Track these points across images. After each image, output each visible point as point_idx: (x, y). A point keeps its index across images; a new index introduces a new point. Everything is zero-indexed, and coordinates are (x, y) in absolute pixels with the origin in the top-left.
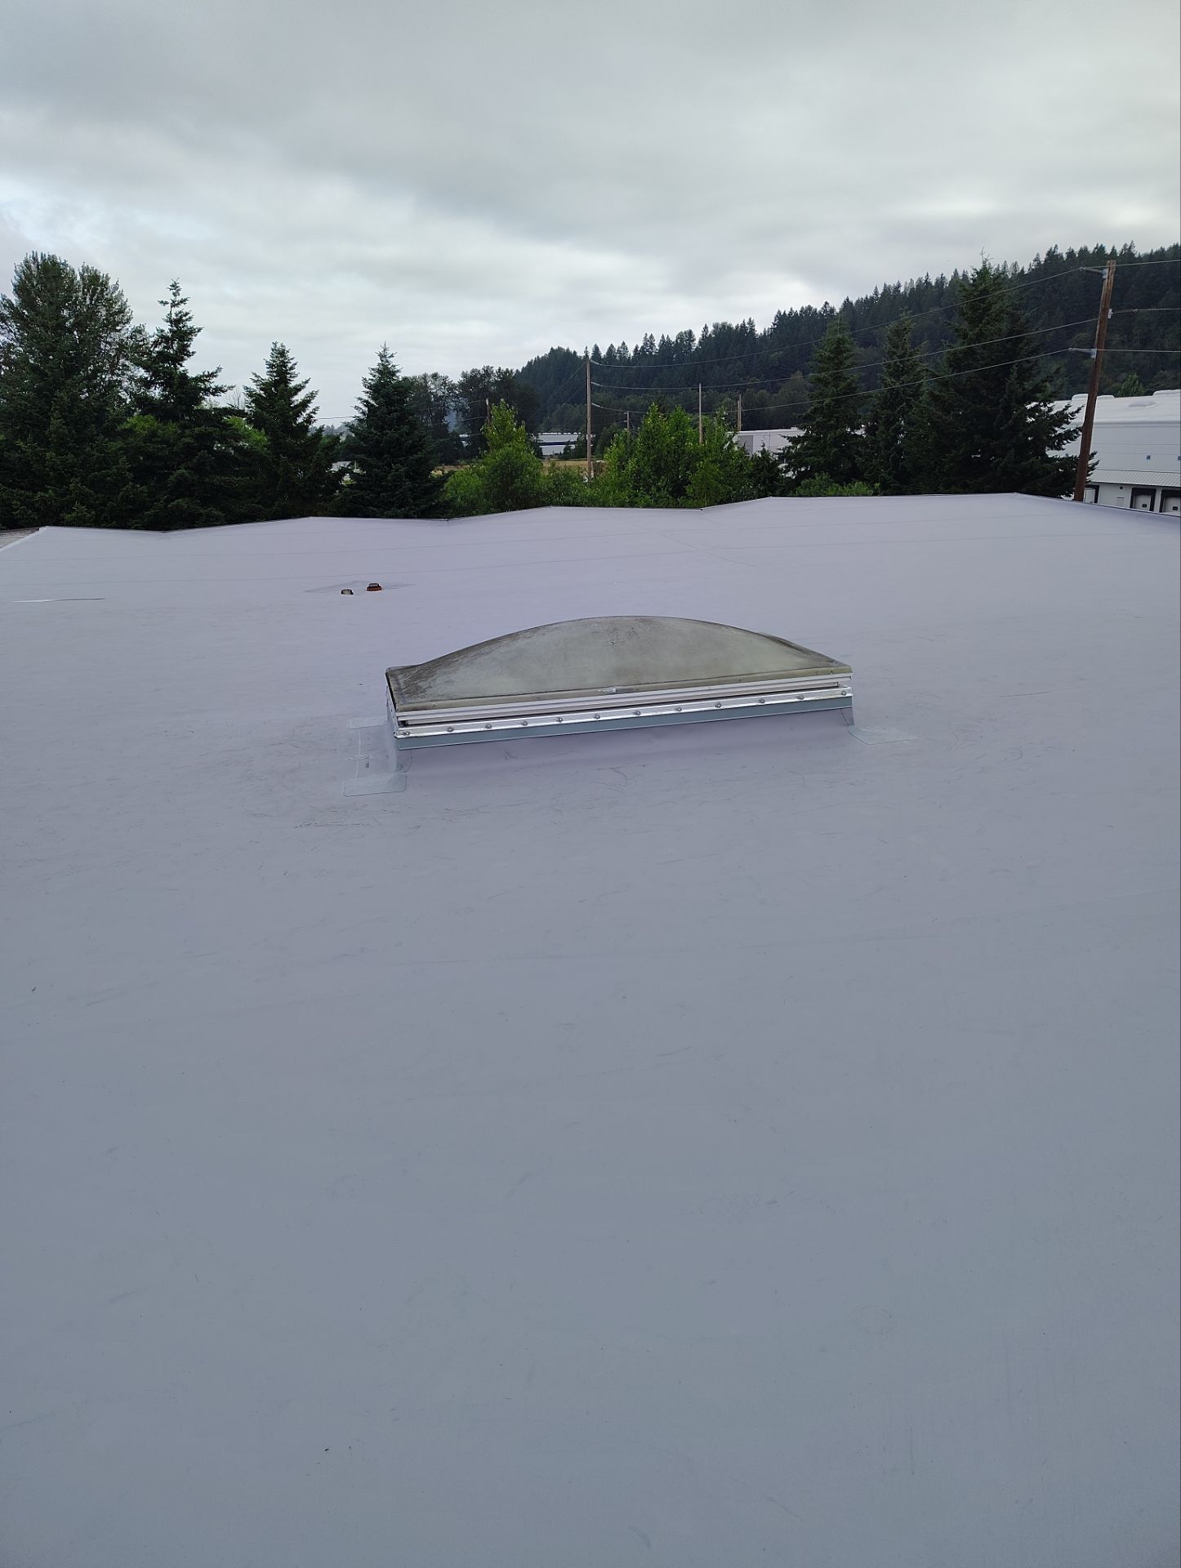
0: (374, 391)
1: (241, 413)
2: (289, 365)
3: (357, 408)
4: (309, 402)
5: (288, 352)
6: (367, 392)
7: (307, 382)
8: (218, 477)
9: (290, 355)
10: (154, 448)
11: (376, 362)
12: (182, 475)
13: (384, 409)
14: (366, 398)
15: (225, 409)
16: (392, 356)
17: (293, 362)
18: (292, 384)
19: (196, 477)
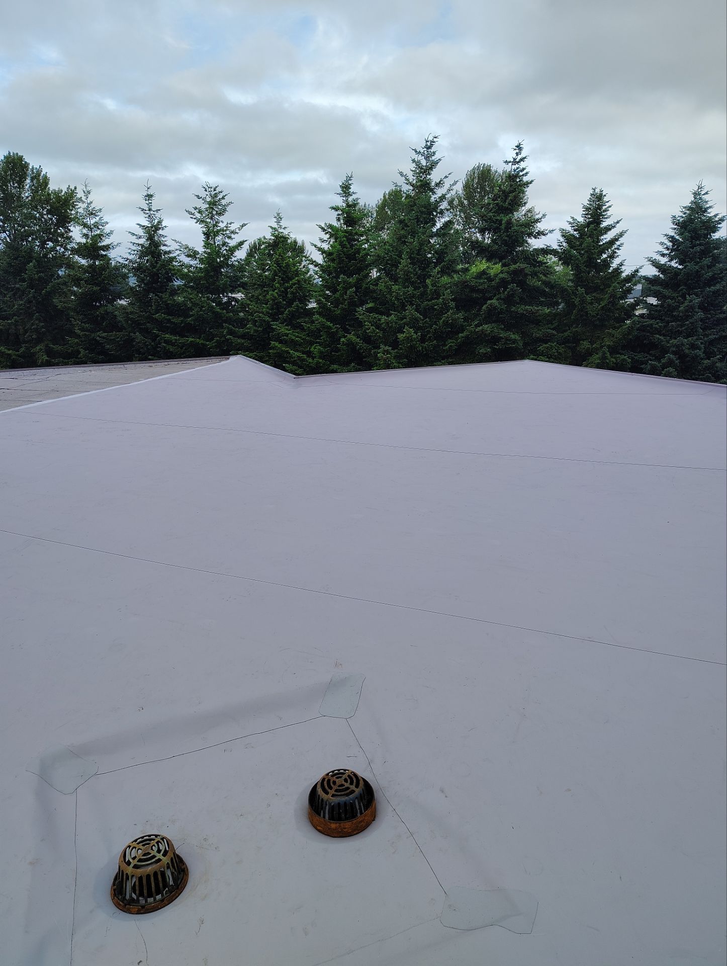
0: (682, 227)
1: (554, 252)
2: (604, 207)
3: (662, 244)
4: (617, 240)
5: (605, 195)
6: (675, 229)
7: (618, 222)
8: (523, 307)
9: (605, 199)
10: (476, 282)
11: (688, 200)
12: (491, 305)
13: (688, 244)
14: (673, 234)
15: (543, 249)
16: (707, 193)
17: (608, 204)
18: (604, 225)
19: (504, 307)
